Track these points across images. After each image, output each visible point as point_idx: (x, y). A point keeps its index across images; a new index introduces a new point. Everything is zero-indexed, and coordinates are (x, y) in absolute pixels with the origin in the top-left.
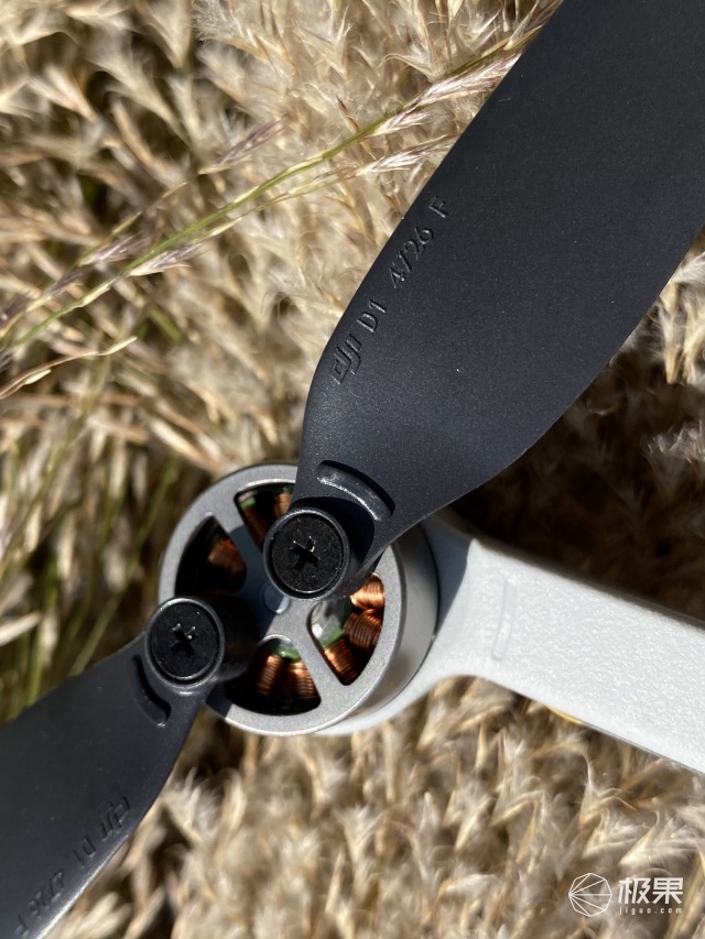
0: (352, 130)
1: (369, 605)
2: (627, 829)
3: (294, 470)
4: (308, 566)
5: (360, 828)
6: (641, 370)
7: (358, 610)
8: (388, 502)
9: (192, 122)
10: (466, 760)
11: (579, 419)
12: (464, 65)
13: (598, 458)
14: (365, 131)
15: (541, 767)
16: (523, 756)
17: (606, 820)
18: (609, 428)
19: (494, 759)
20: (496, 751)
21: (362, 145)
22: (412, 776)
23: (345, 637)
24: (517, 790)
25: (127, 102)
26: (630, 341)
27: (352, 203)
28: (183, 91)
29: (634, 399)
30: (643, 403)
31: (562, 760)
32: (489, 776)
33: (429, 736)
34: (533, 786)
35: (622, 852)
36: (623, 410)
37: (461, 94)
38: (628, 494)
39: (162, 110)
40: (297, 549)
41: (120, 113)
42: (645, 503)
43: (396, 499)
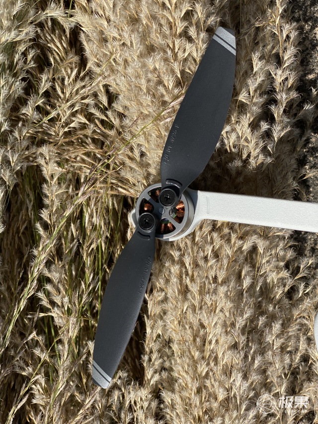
0: (156, 115)
1: (180, 208)
2: (242, 242)
3: (161, 184)
4: (168, 200)
5: (187, 260)
6: (222, 151)
7: (178, 210)
8: (181, 184)
9: (113, 120)
10: (206, 242)
11: (212, 164)
12: (176, 98)
13: (218, 171)
14: (159, 115)
15: (222, 237)
16: (218, 236)
17: (237, 242)
18: (219, 164)
19: (212, 238)
20: (212, 237)
21: (158, 118)
22: (195, 248)
23: (177, 216)
24: (218, 242)
25: (98, 119)
26: (218, 145)
27: (157, 129)
28: (109, 113)
29: (223, 158)
30: (225, 158)
31: (226, 235)
32: (212, 243)
33: (197, 239)
34: (221, 240)
35: (242, 247)
36: (221, 160)
37: (176, 104)
38: (226, 177)
39: (105, 118)
40: (166, 197)
41: (97, 121)
42: (230, 178)
43: (182, 183)
